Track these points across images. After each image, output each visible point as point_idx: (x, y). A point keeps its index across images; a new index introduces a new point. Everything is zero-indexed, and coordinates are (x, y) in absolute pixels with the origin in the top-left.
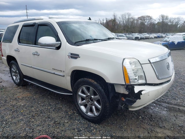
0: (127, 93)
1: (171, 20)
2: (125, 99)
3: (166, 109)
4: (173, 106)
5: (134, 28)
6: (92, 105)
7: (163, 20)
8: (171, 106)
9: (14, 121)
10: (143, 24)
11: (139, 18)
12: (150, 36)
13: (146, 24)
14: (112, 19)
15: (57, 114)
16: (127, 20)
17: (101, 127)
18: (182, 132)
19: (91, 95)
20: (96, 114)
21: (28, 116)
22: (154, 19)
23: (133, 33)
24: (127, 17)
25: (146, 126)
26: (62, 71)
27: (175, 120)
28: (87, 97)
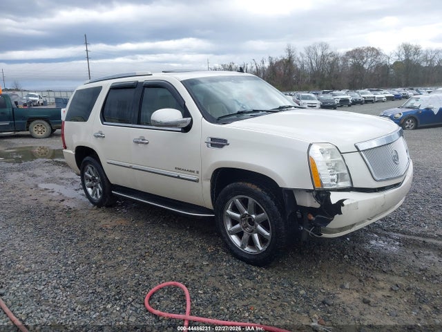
0: (317, 205)
1: (429, 56)
2: (314, 216)
3: (398, 243)
4: (413, 237)
5: (337, 77)
6: (252, 232)
7: (407, 55)
8: (408, 237)
9: (109, 263)
10: (358, 67)
11: (348, 54)
12: (376, 96)
13: (366, 66)
14: (284, 59)
15: (186, 253)
16: (319, 60)
17: (272, 272)
18: (424, 278)
19: (250, 213)
20: (261, 249)
21: (133, 256)
22: (385, 55)
23: (334, 89)
24: (320, 53)
25: (356, 270)
26: (194, 172)
27: (413, 261)
28: (242, 217)
